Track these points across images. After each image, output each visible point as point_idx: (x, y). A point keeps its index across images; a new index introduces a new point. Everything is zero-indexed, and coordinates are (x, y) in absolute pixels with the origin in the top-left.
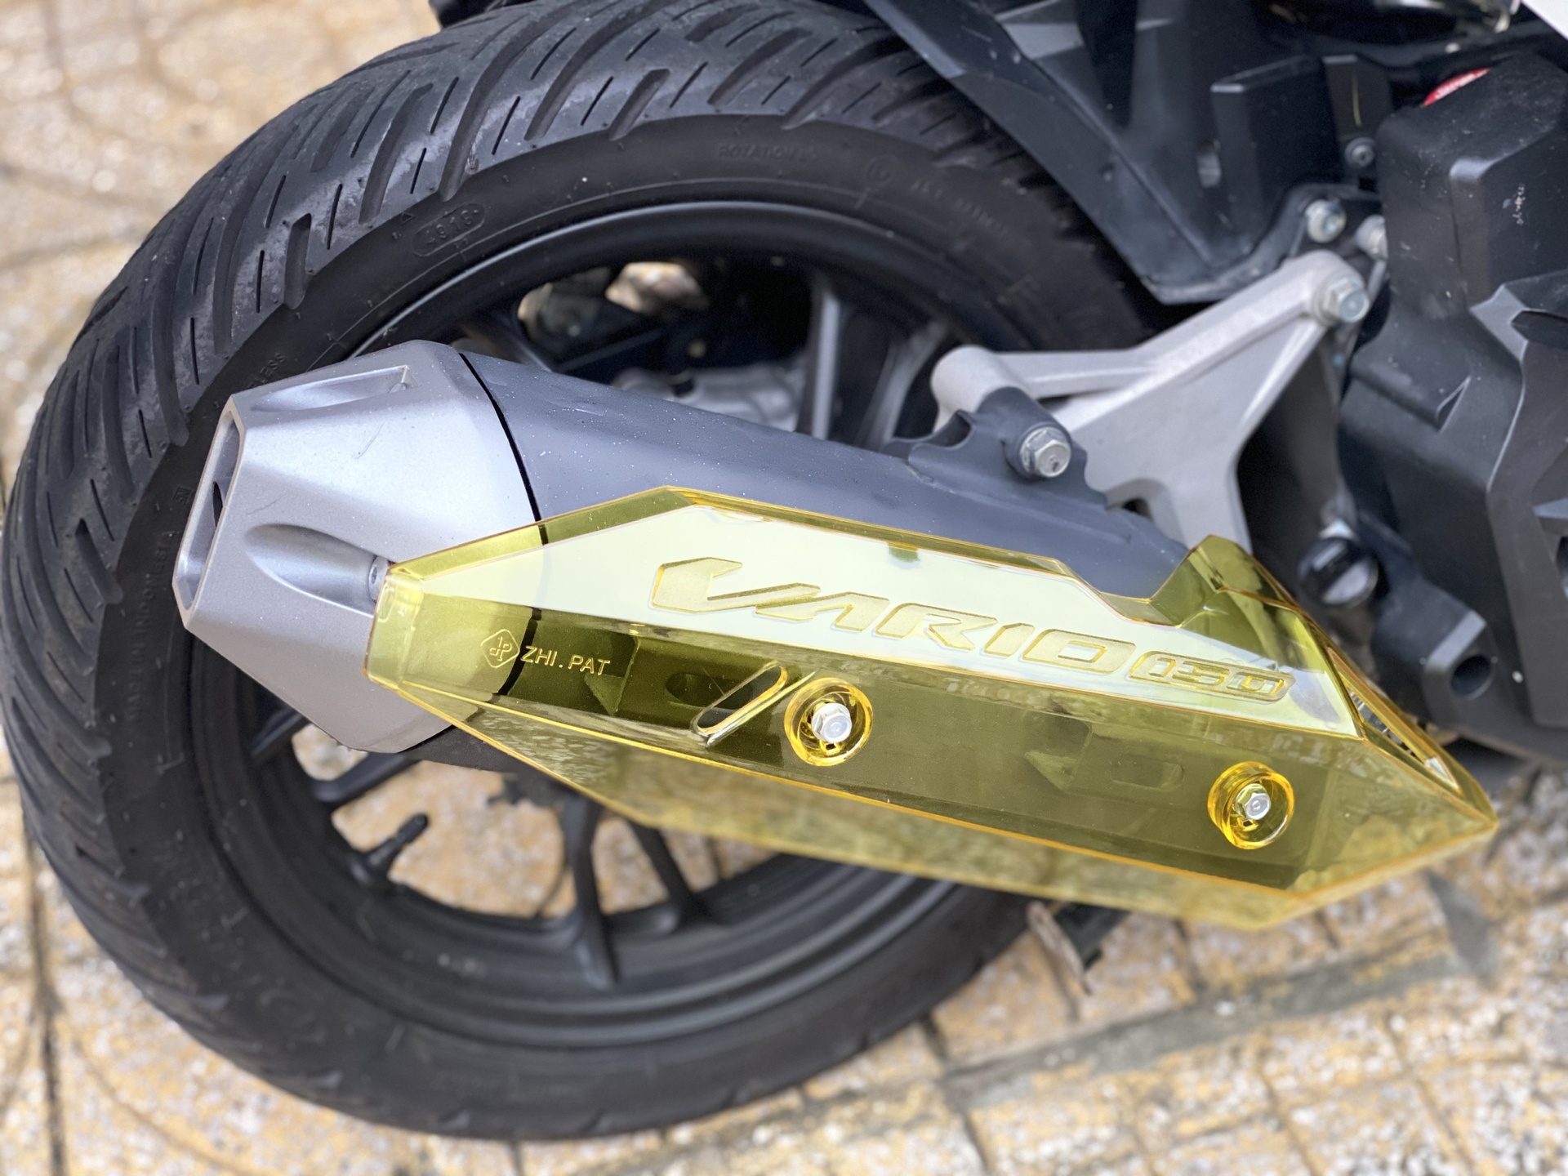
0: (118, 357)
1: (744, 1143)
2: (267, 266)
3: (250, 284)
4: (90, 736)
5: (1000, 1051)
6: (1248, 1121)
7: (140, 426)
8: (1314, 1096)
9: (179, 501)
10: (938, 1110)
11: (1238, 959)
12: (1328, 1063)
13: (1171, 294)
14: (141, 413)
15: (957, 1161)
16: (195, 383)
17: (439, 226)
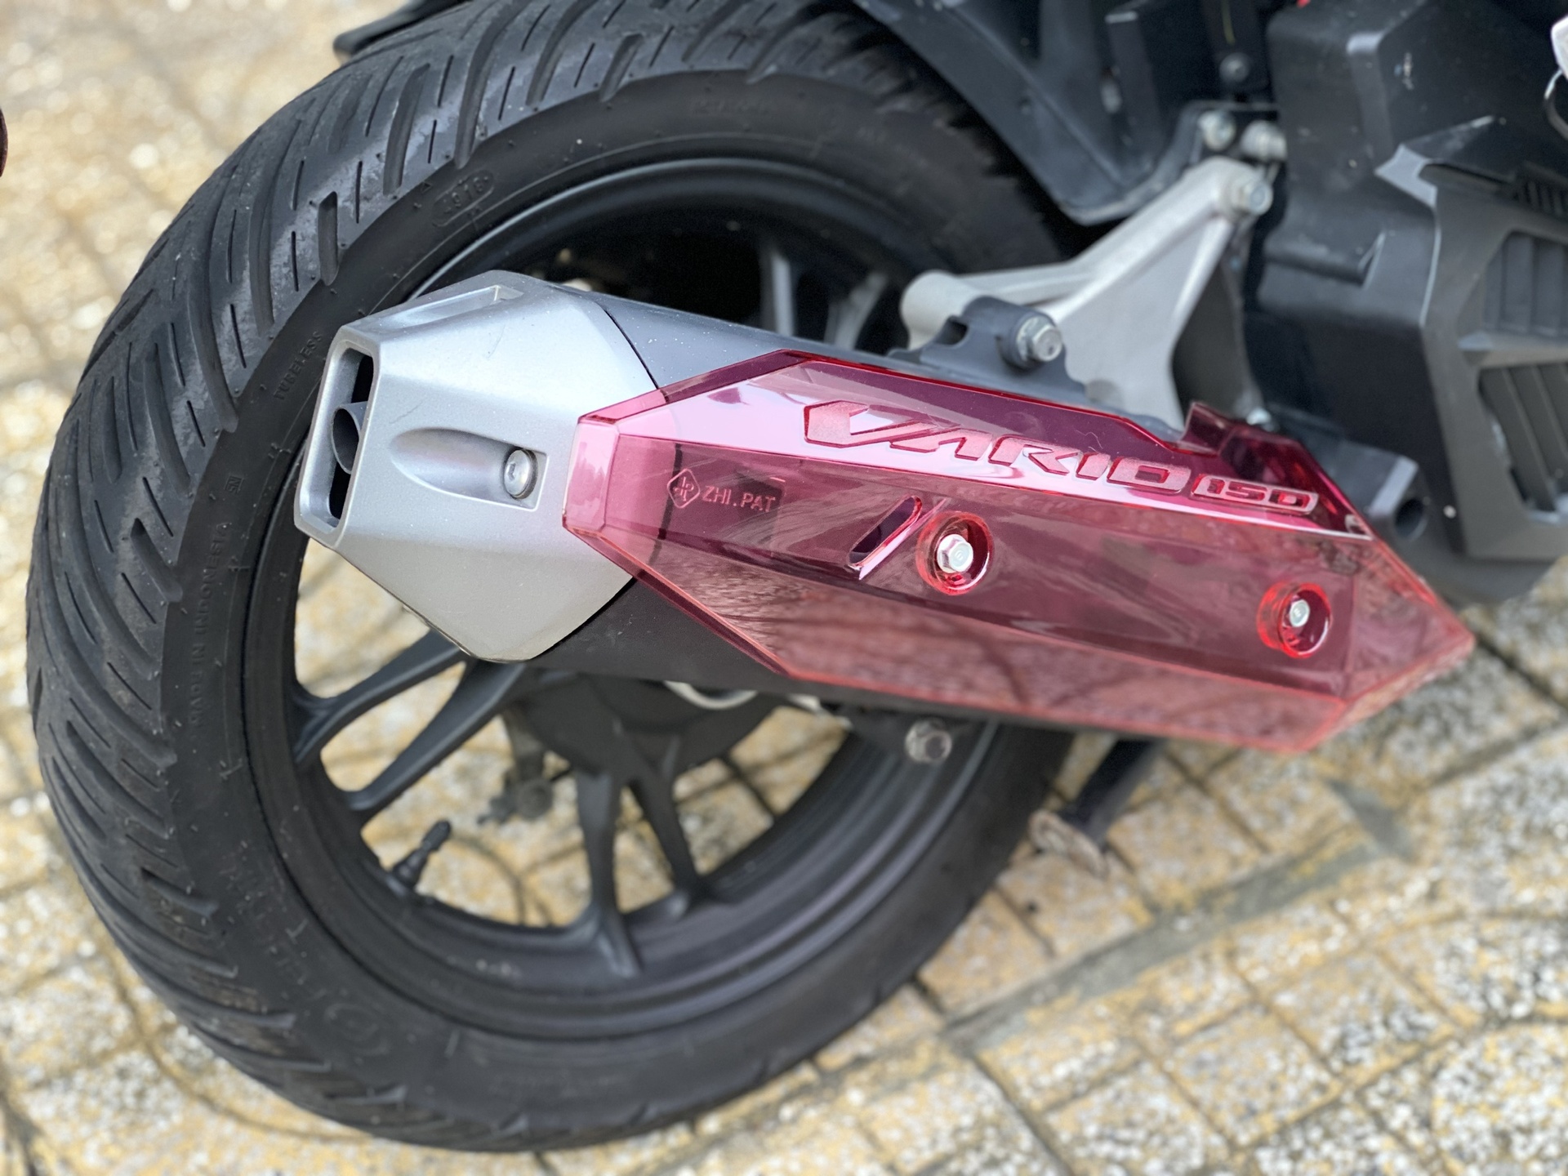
0: (157, 352)
1: (770, 1125)
2: (300, 245)
3: (285, 265)
4: (157, 743)
5: (991, 996)
6: (1236, 1012)
7: (190, 416)
8: (1289, 981)
9: (231, 490)
10: (947, 1059)
11: (1184, 879)
12: (1292, 949)
13: (1089, 215)
14: (189, 403)
15: (981, 1097)
16: (242, 367)
17: (454, 194)
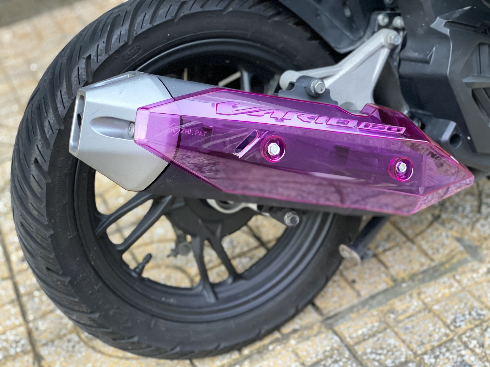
0: (39, 107)
1: (265, 351)
2: (80, 71)
3: (76, 77)
4: (47, 227)
5: (339, 310)
6: (419, 312)
7: (49, 125)
8: (438, 302)
9: (64, 148)
10: (323, 329)
11: (404, 271)
12: (439, 292)
13: (343, 51)
14: (49, 121)
15: (333, 341)
16: (64, 109)
17: (129, 53)
